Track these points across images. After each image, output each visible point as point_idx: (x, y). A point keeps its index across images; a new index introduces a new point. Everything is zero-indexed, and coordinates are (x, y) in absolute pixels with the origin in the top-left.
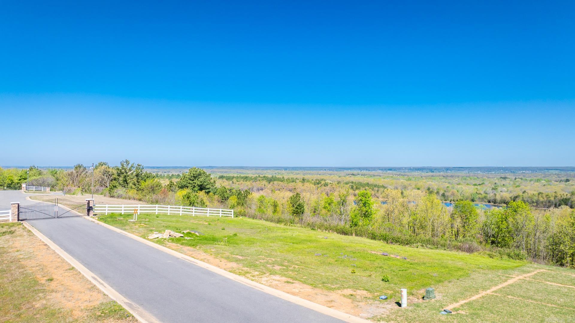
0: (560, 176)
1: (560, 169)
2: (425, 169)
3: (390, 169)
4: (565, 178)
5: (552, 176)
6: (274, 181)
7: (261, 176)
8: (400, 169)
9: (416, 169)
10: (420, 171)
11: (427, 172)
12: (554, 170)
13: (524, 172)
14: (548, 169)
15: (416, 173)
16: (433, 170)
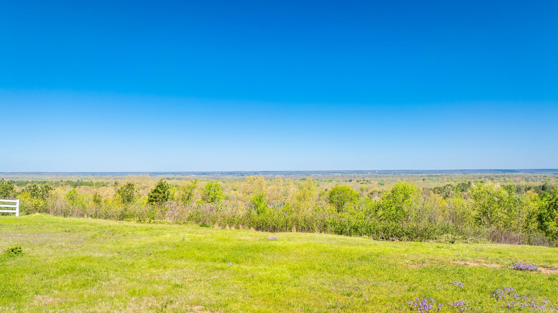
0: (344, 177)
1: (342, 172)
2: (236, 173)
3: (204, 174)
4: (348, 179)
5: (339, 177)
6: (81, 186)
7: (64, 181)
8: (213, 173)
9: (227, 173)
10: (231, 175)
11: (237, 176)
12: (338, 173)
13: (316, 175)
14: (334, 172)
15: (229, 177)
16: (243, 174)
